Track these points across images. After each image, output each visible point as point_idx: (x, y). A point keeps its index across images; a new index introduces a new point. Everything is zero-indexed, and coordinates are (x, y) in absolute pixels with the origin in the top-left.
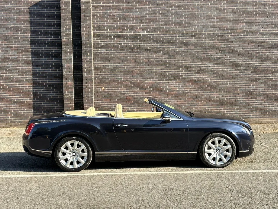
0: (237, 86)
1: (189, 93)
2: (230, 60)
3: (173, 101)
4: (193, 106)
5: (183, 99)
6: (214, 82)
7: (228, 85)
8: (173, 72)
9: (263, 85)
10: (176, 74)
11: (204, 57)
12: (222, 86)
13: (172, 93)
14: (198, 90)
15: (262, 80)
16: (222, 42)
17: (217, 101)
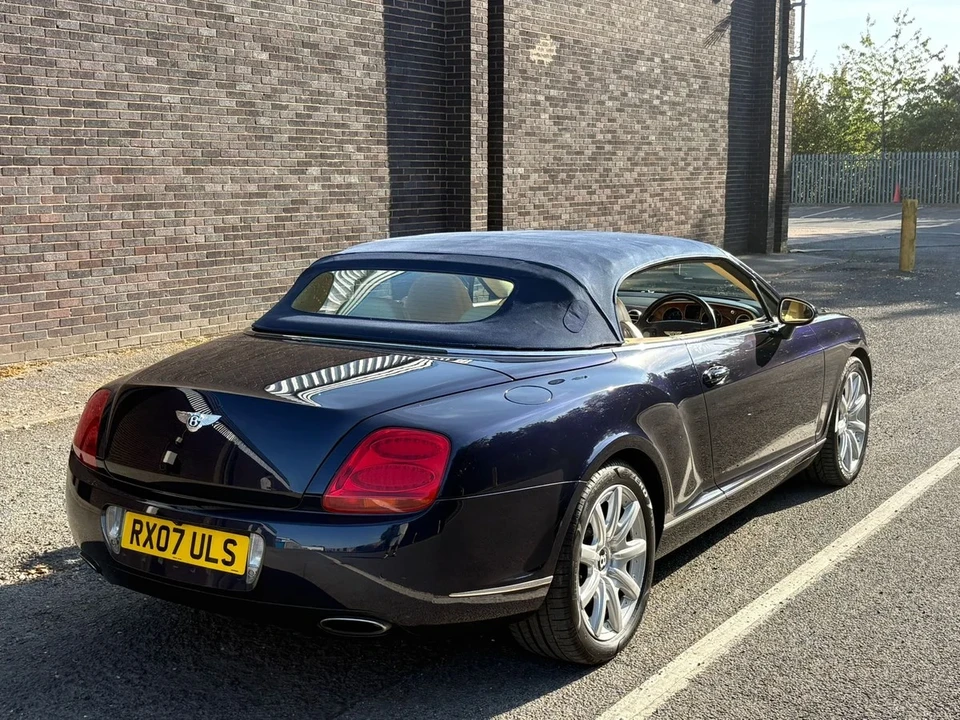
0: (252, 188)
1: (106, 216)
2: (229, 86)
3: (49, 255)
4: (123, 271)
5: (87, 247)
6: (187, 171)
7: (229, 187)
8: (45, 124)
9: (316, 187)
10: (55, 133)
11: (148, 69)
12: (209, 187)
13: (45, 218)
14: (138, 207)
15: (314, 171)
16: (203, 15)
17: (198, 247)
